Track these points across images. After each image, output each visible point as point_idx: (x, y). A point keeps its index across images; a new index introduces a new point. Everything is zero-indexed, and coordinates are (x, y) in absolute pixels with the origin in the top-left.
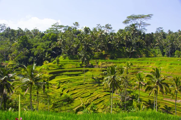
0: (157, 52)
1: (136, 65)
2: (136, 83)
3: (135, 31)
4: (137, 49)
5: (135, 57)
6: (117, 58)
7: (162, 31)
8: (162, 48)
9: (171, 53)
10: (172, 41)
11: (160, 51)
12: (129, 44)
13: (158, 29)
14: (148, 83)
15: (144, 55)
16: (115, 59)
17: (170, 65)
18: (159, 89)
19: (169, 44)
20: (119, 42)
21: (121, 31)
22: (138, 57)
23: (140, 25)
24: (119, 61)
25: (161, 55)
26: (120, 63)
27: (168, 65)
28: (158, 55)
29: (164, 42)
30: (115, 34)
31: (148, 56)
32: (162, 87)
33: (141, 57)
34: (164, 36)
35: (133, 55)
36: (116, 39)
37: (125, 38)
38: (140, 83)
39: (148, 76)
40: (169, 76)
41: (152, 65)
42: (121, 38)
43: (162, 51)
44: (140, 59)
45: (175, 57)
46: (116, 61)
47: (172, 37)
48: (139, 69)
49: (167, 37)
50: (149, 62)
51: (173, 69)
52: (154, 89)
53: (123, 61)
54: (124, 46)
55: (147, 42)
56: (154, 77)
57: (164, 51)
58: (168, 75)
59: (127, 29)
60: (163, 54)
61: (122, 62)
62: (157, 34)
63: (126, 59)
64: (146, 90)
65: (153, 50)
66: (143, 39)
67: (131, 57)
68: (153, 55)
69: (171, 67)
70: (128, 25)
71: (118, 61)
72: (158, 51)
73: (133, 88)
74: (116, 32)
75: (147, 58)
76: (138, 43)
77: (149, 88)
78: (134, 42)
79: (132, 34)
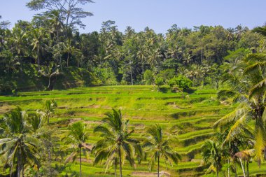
0: (106, 74)
1: (65, 106)
2: (71, 146)
3: (58, 27)
4: (64, 69)
5: (61, 88)
6: (17, 91)
7: (114, 28)
8: (115, 66)
9: (135, 78)
10: (134, 51)
11: (112, 73)
12: (46, 58)
13: (105, 24)
14: (100, 145)
15: (80, 82)
16: (15, 95)
17: (138, 102)
18: (124, 154)
19: (128, 58)
20: (22, 53)
21: (23, 25)
22: (68, 87)
23: (69, 13)
24: (24, 98)
25: (114, 81)
26: (26, 102)
27: (133, 101)
28: (109, 81)
29: (119, 52)
30: (9, 32)
31: (89, 83)
32: (128, 150)
33: (75, 86)
34: (119, 40)
35: (55, 83)
36: (12, 44)
37: (35, 43)
38: (80, 146)
39: (98, 129)
40: (138, 125)
41: (100, 103)
42: (25, 44)
43: (116, 72)
44: (73, 90)
45: (143, 84)
46: (16, 99)
47: (133, 42)
48: (72, 113)
49: (125, 41)
50: (94, 96)
51: (143, 108)
52: (115, 155)
53: (34, 97)
54: (33, 61)
55: (86, 53)
56: (111, 130)
57: (120, 72)
58: (136, 121)
59: (40, 21)
60: (119, 78)
61: (30, 101)
62: (106, 35)
63: (39, 92)
64: (97, 160)
65: (98, 69)
66: (77, 47)
67: (51, 88)
68: (99, 82)
69: (139, 106)
70: (41, 11)
71: (21, 98)
72: (107, 72)
73: (67, 158)
74: (11, 28)
75: (88, 89)
76: (66, 55)
77: (103, 155)
78: (57, 53)
79: (52, 35)
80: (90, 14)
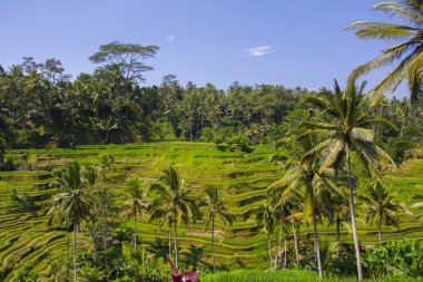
0: (164, 129)
1: (123, 160)
2: (127, 203)
3: (118, 81)
4: (122, 123)
5: (118, 142)
6: (75, 143)
7: (175, 83)
8: (174, 120)
9: (194, 134)
10: (196, 104)
11: (171, 128)
12: (105, 111)
13: (166, 78)
14: (156, 203)
15: (139, 137)
16: (73, 148)
17: (196, 160)
18: (180, 213)
19: (187, 113)
20: (81, 106)
21: (85, 78)
22: (126, 142)
23: (130, 67)
24: (81, 152)
25: (173, 137)
26: (83, 156)
27: (191, 159)
28: (168, 137)
29: (179, 106)
30: (70, 84)
31: (147, 138)
32: (184, 210)
33: (132, 141)
34: (179, 95)
35: (113, 137)
36: (72, 97)
37: (95, 96)
38: (136, 203)
39: (154, 187)
40: (194, 183)
41: (157, 159)
42: (86, 97)
43: (175, 127)
44: (131, 145)
45: (202, 141)
46: (73, 152)
47: (194, 97)
48: (129, 169)
49: (186, 96)
50: (152, 152)
51: (201, 167)
52: (170, 214)
53: (91, 151)
54: (92, 114)
55: (145, 107)
56: (167, 188)
57: (180, 127)
58: (193, 179)
59: (101, 74)
60: (178, 133)
61: (87, 155)
62: (165, 89)
63: (97, 146)
64: (152, 218)
65: (158, 124)
66: (137, 101)
67: (108, 143)
68: (157, 137)
69: (197, 164)
70: (102, 65)
71: (78, 152)
72: (166, 127)
73: (122, 214)
74: (72, 80)
75: (146, 144)
76: (125, 109)
77: (159, 214)
78: (116, 107)
79: (113, 89)
80: (151, 69)
